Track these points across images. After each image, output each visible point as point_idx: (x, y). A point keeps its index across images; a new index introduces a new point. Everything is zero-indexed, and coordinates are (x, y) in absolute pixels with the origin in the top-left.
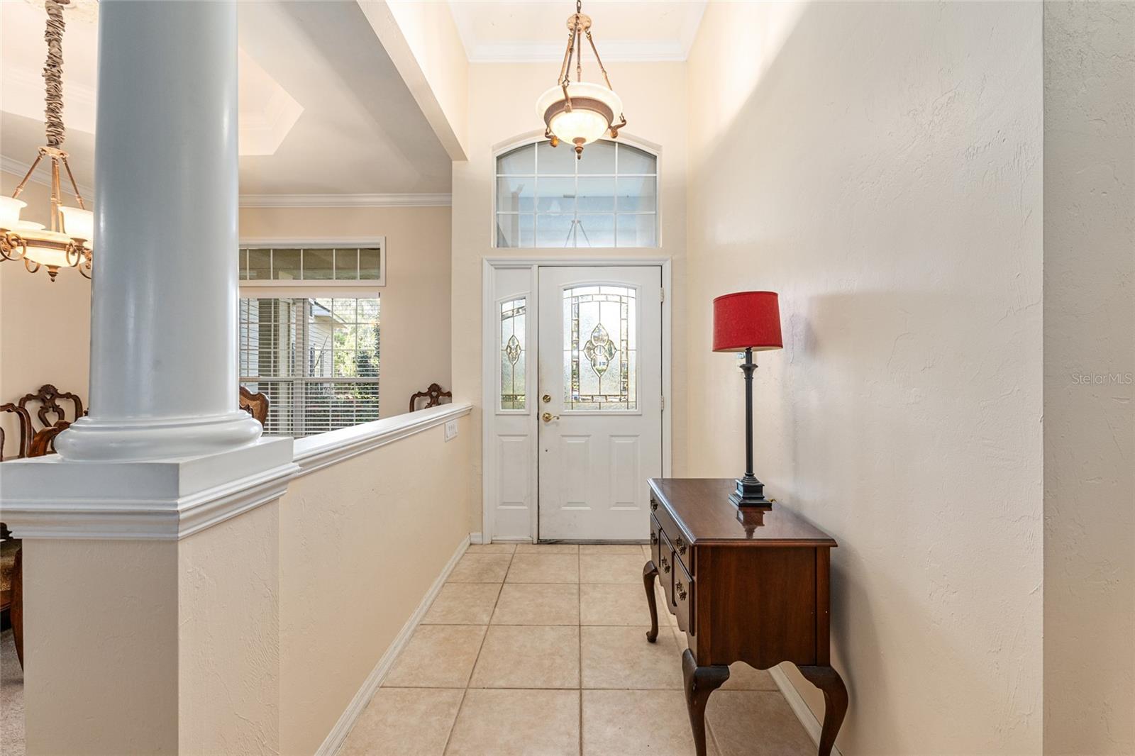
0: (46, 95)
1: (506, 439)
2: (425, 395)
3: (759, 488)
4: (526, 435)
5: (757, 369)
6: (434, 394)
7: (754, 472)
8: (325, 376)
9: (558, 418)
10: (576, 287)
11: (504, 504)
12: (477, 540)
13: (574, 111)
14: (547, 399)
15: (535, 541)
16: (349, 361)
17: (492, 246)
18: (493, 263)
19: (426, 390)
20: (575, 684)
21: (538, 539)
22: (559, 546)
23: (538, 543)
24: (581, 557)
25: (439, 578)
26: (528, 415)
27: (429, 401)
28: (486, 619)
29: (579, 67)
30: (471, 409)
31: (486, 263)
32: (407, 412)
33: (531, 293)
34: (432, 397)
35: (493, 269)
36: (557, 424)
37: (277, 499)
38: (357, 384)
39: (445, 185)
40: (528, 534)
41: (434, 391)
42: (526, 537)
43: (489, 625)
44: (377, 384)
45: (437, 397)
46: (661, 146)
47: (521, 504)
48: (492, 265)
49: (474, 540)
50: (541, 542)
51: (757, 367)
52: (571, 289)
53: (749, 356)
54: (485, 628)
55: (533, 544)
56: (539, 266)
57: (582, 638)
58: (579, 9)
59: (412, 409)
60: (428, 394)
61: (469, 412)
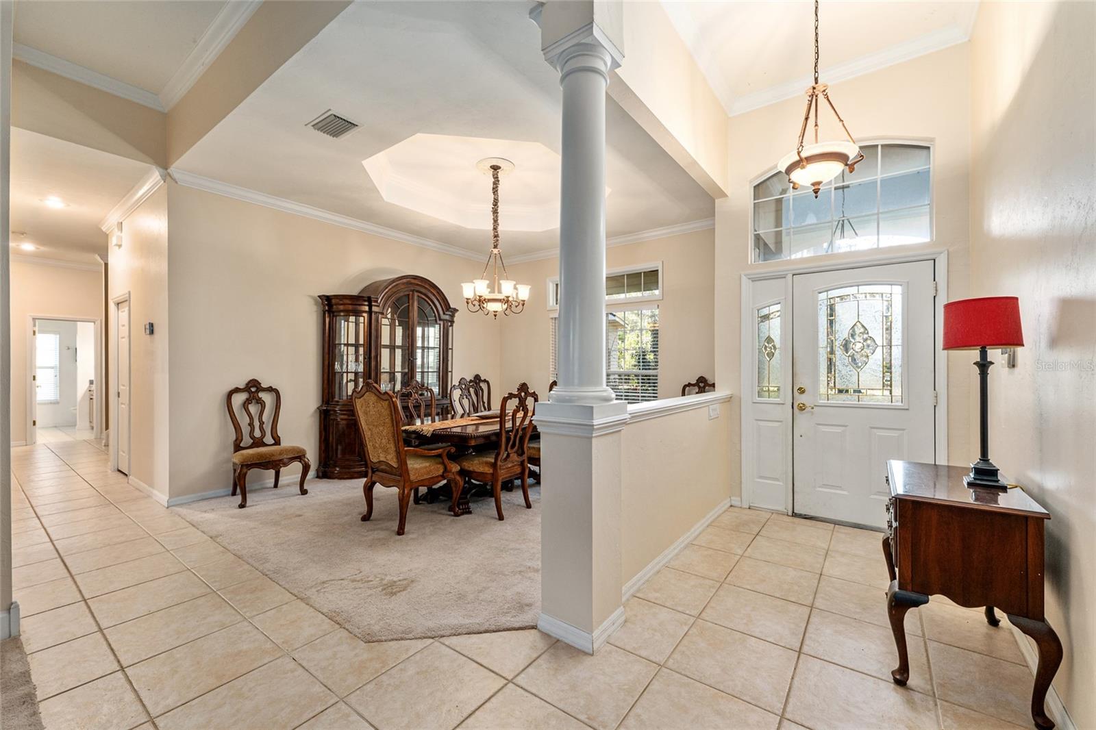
0: (492, 221)
1: (761, 423)
2: (693, 385)
3: (993, 473)
4: (781, 421)
5: (992, 366)
6: (702, 385)
7: (989, 458)
8: (612, 370)
9: (813, 408)
10: (830, 290)
11: (761, 477)
12: (737, 503)
13: (808, 166)
14: (802, 391)
15: (790, 513)
16: (628, 356)
17: (749, 262)
18: (749, 277)
19: (694, 382)
20: (809, 602)
21: (793, 512)
22: (814, 522)
23: (792, 516)
24: (835, 533)
25: (705, 520)
26: (783, 404)
27: (697, 391)
28: (740, 552)
29: (816, 125)
30: (731, 397)
31: (744, 278)
32: (679, 396)
33: (785, 298)
34: (699, 387)
35: (751, 282)
36: (812, 413)
37: (620, 431)
38: (636, 376)
39: (711, 213)
40: (783, 505)
41: (702, 382)
42: (781, 508)
43: (742, 556)
44: (657, 376)
45: (704, 387)
46: (934, 138)
47: (777, 480)
48: (749, 279)
49: (734, 503)
50: (794, 515)
51: (993, 363)
52: (827, 291)
53: (984, 354)
54: (739, 557)
55: (788, 515)
56: (793, 275)
57: (821, 582)
58: (816, 79)
59: (683, 394)
60: (697, 384)
61: (729, 399)
